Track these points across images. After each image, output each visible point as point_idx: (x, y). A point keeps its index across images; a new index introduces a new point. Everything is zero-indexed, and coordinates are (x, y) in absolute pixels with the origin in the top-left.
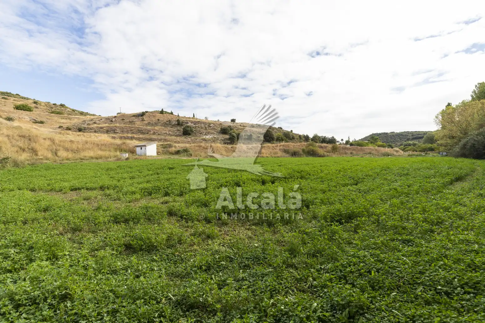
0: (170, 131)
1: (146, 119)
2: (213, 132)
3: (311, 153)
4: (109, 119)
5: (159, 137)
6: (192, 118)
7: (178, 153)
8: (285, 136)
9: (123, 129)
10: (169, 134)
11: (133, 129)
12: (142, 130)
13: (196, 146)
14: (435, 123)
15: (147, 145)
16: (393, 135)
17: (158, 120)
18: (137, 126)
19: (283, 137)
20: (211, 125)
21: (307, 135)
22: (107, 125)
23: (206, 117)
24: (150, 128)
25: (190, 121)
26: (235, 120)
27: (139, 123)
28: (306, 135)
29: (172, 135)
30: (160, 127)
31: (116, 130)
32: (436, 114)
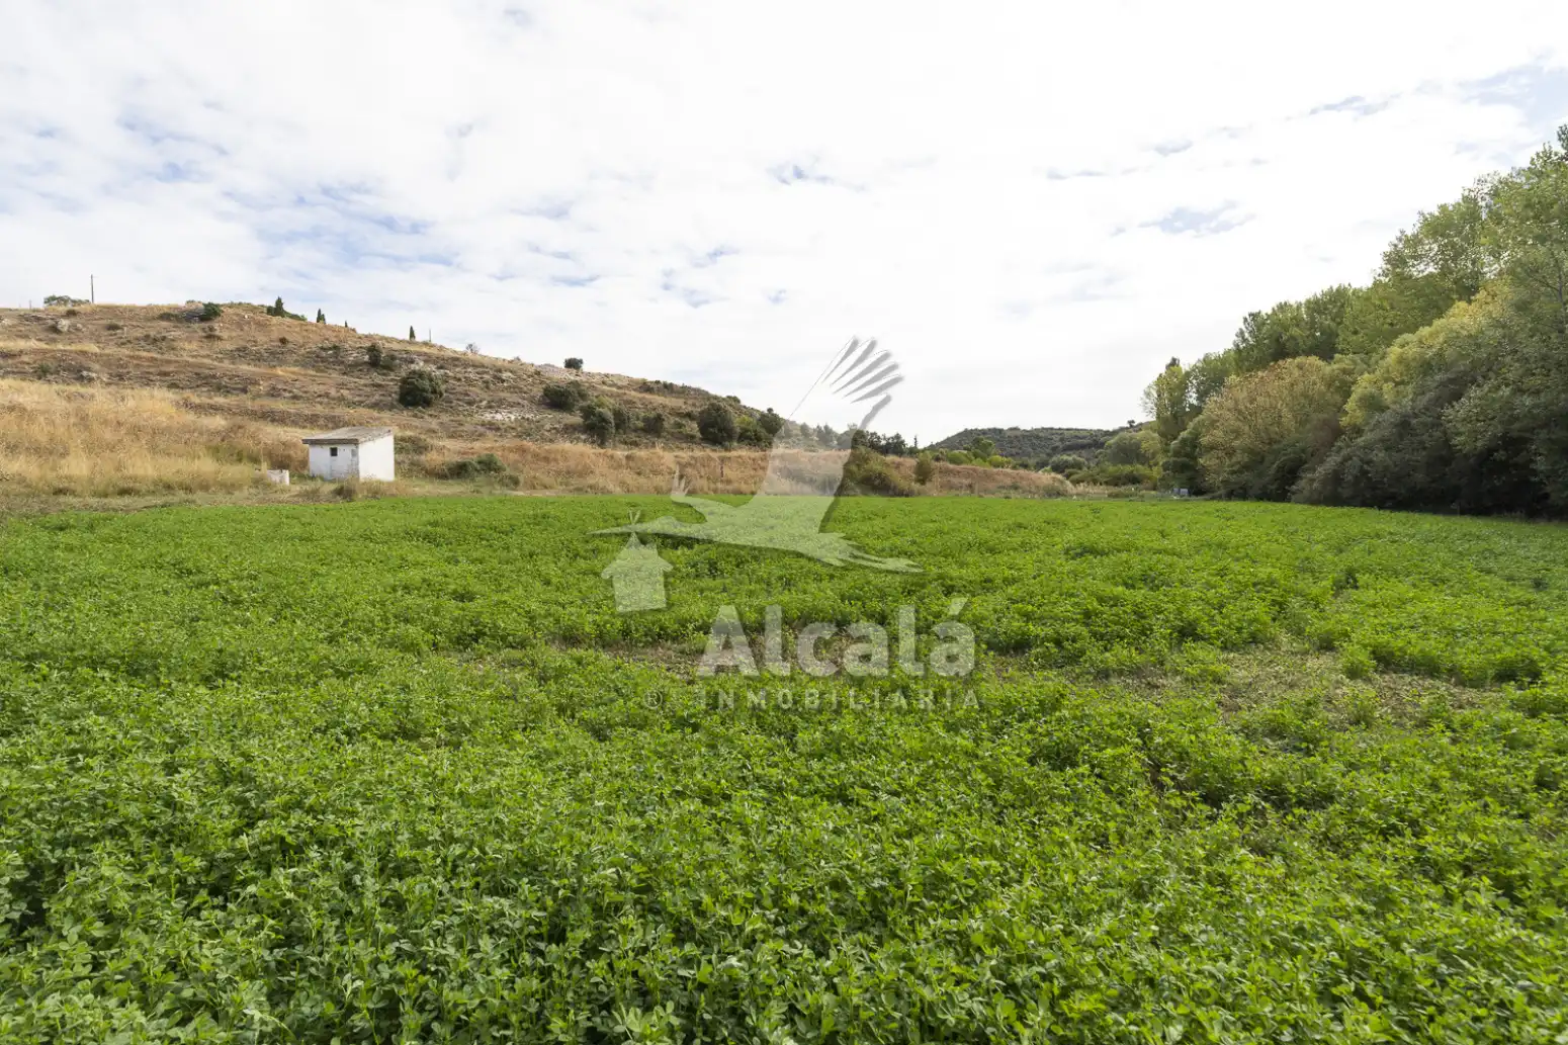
0: (342, 385)
1: (225, 335)
2: (514, 398)
3: (877, 482)
4: (38, 319)
5: (305, 409)
6: (409, 343)
7: (459, 471)
8: (763, 426)
9: (122, 366)
10: (342, 399)
11: (171, 368)
12: (214, 377)
13: (511, 450)
14: (1141, 409)
15: (362, 439)
16: (1016, 437)
17: (283, 341)
18: (191, 360)
19: (758, 429)
20: (505, 375)
21: (826, 427)
22: (33, 344)
23: (471, 346)
24: (251, 368)
25: (419, 354)
26: (581, 361)
27: (194, 346)
28: (822, 425)
29: (351, 404)
30: (296, 369)
31: (89, 369)
32: (1145, 386)
